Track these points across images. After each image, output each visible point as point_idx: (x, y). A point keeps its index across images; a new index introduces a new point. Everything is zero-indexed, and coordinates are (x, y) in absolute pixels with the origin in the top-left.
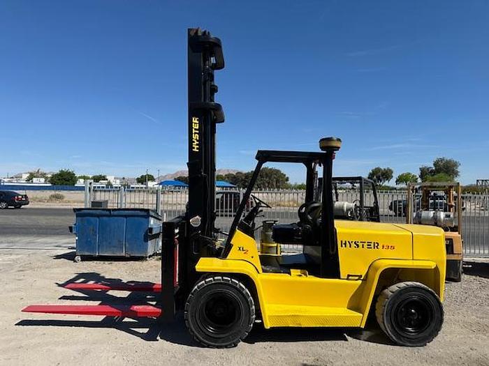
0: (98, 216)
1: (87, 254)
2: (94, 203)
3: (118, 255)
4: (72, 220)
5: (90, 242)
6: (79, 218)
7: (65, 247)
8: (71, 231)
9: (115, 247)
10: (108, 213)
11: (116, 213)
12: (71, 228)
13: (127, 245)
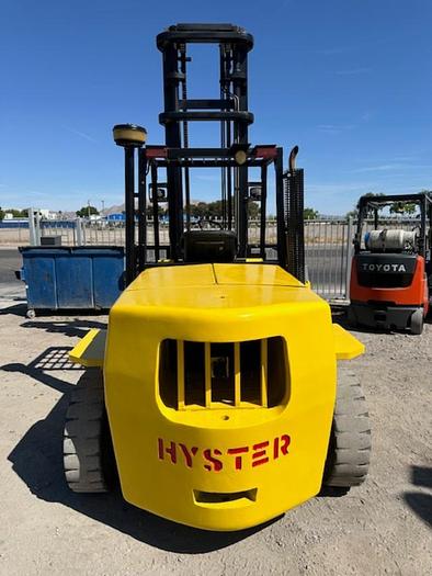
0: (53, 256)
1: (42, 307)
2: (43, 240)
3: (85, 307)
4: (18, 263)
5: (46, 291)
6: (28, 260)
7: (10, 298)
8: (18, 277)
9: (80, 297)
10: (66, 252)
11: (77, 252)
12: (18, 274)
13: (97, 295)
